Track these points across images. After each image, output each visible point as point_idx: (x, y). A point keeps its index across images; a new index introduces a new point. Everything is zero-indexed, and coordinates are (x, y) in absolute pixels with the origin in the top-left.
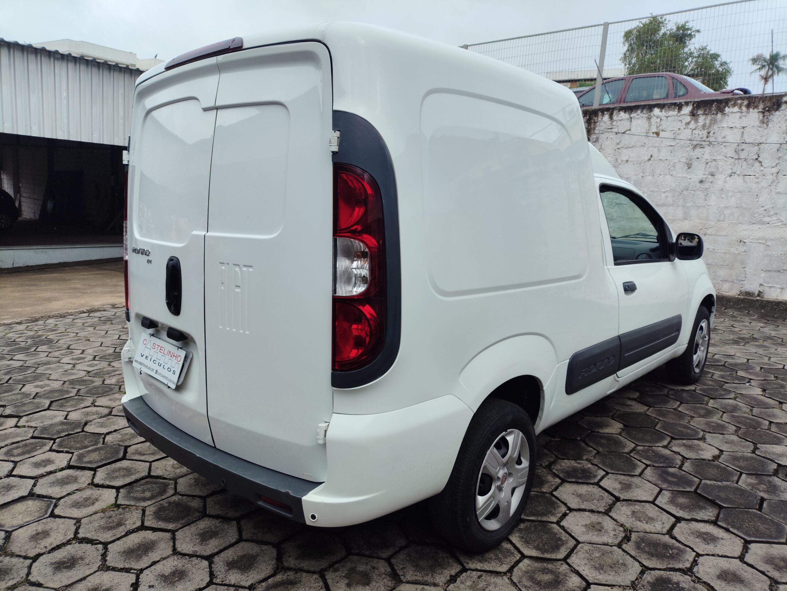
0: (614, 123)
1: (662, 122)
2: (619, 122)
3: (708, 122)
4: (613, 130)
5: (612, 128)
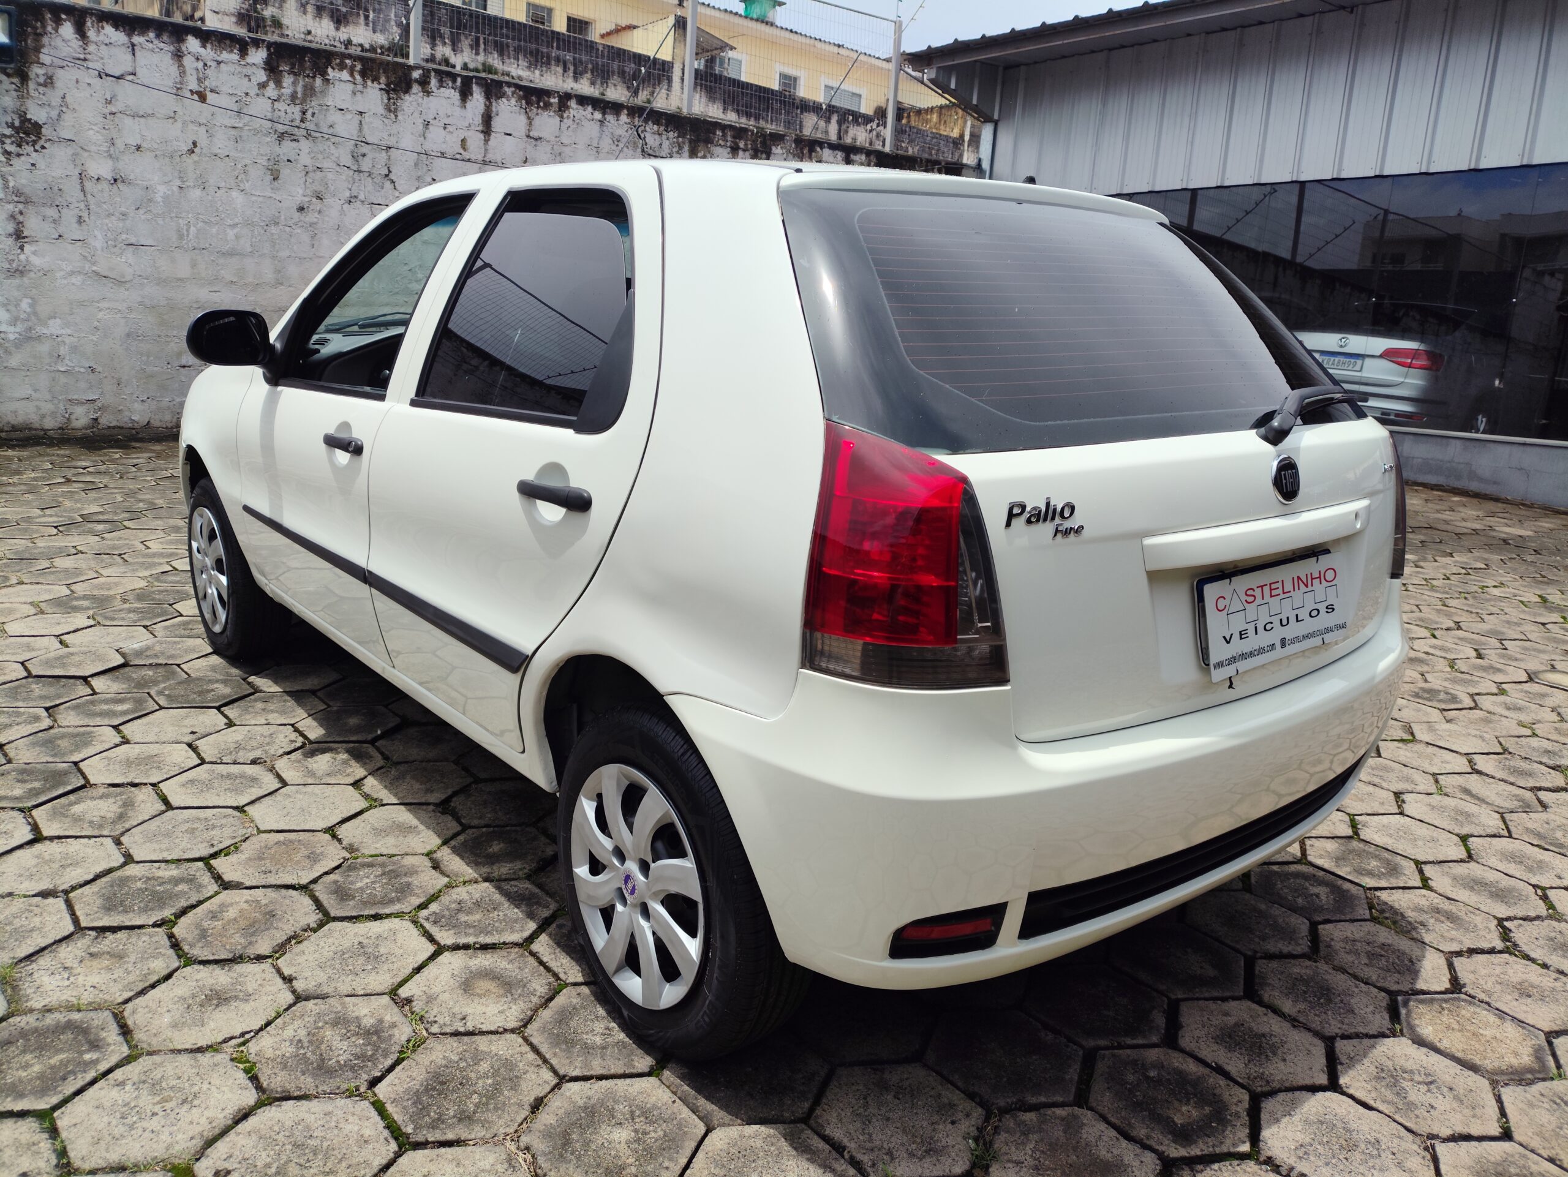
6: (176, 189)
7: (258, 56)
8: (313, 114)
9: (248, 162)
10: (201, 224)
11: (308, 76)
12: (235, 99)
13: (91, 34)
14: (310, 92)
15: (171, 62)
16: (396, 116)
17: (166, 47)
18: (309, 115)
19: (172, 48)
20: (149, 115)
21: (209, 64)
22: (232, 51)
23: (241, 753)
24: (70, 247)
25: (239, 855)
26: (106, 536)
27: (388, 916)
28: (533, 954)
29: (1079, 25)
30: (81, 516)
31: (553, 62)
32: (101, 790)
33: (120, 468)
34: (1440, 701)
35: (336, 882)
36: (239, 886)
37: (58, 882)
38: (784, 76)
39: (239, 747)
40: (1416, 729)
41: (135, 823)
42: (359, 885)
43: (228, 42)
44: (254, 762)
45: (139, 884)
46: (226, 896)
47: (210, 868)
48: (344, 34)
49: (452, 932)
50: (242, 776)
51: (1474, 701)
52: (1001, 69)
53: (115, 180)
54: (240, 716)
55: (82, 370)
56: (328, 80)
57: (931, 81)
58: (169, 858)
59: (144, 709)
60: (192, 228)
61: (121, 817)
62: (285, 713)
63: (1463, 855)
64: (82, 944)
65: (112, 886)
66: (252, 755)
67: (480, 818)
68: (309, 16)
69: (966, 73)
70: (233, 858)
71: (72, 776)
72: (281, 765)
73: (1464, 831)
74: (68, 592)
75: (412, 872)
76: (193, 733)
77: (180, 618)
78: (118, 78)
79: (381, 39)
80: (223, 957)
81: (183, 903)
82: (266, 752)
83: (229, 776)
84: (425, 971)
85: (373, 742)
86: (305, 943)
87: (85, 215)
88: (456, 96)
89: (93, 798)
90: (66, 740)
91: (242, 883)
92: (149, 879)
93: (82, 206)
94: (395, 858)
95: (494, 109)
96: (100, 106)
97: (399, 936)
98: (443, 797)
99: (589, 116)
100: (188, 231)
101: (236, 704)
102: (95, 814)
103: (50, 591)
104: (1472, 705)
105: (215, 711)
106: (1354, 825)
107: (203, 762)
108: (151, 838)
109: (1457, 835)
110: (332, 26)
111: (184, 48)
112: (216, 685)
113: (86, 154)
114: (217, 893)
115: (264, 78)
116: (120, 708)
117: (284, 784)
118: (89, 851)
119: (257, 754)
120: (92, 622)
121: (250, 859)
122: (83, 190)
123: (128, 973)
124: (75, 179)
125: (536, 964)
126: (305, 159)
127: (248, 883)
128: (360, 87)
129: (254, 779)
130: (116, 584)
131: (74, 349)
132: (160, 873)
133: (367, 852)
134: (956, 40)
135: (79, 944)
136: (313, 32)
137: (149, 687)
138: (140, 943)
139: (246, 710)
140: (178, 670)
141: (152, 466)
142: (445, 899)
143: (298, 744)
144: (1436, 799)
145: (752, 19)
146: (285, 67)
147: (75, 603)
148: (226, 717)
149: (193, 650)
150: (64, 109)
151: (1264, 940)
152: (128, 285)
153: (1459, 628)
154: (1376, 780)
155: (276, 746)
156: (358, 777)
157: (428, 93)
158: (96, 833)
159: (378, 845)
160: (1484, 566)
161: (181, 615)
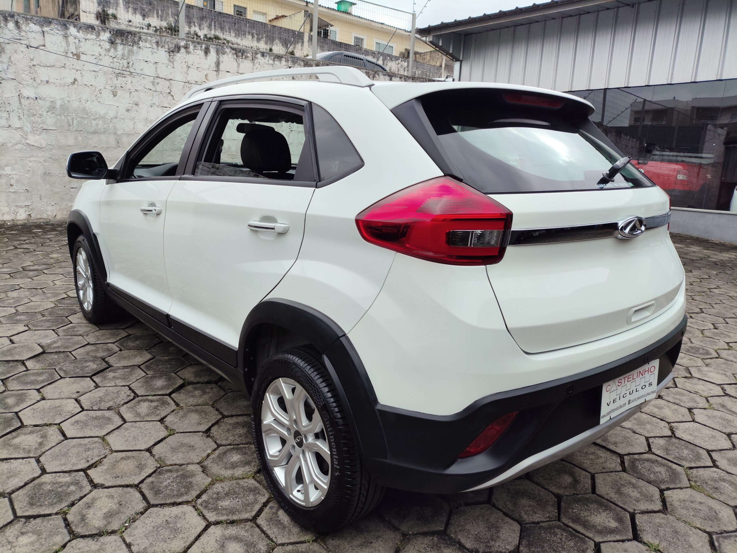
0: (23, 34)
1: (82, 44)
2: (29, 33)
3: (126, 53)
4: (22, 42)
5: (20, 39)
6: (66, 102)
7: (106, 36)
8: (133, 64)
9: (101, 88)
10: (79, 119)
11: (130, 45)
12: (94, 57)
13: (24, 27)
14: (131, 52)
15: (62, 40)
16: (173, 64)
17: (60, 33)
18: (130, 64)
19: (63, 33)
20: (52, 66)
21: (81, 40)
22: (92, 34)
23: (102, 404)
24: (14, 131)
25: (102, 467)
26: (34, 278)
27: (180, 504)
28: (258, 526)
29: (502, 15)
30: (22, 268)
31: (247, 34)
32: (30, 429)
33: (42, 240)
34: (700, 354)
35: (152, 482)
36: (103, 486)
37: (5, 488)
38: (356, 38)
39: (101, 400)
40: (692, 370)
41: (47, 449)
42: (165, 483)
43: (90, 29)
44: (109, 409)
45: (49, 487)
46: (96, 493)
47: (87, 475)
48: (147, 21)
49: (214, 513)
50: (103, 417)
51: (717, 353)
52: (463, 36)
53: (36, 98)
54: (102, 382)
55: (22, 191)
56: (140, 47)
57: (430, 42)
58: (65, 470)
59: (53, 379)
60: (75, 121)
61: (41, 444)
62: (125, 379)
63: (731, 446)
64: (18, 526)
65: (34, 489)
66: (108, 405)
67: (226, 440)
68: (130, 13)
69: (447, 38)
70: (99, 469)
71: (14, 420)
72: (123, 410)
73: (728, 431)
74: (15, 311)
75: (193, 475)
76: (78, 392)
77: (71, 325)
78: (36, 48)
79: (164, 24)
80: (94, 532)
81: (72, 498)
82: (115, 403)
83: (96, 418)
84: (202, 538)
85: (169, 395)
86: (137, 521)
87: (22, 116)
88: (202, 53)
89: (25, 434)
90: (12, 398)
91: (104, 485)
92: (54, 484)
93: (20, 111)
94: (183, 466)
95: (221, 59)
96: (28, 62)
97: (187, 516)
98: (207, 427)
99: (267, 62)
100: (73, 122)
101: (100, 374)
102: (26, 443)
103: (5, 311)
104: (717, 356)
105: (89, 379)
106: (672, 430)
107: (83, 410)
108: (55, 458)
109: (725, 433)
110: (141, 18)
111: (69, 33)
112: (89, 363)
113: (22, 86)
114: (91, 491)
115: (109, 47)
116: (40, 378)
117: (125, 421)
118: (22, 467)
119: (111, 404)
120: (26, 328)
121: (107, 469)
122: (20, 103)
123: (42, 545)
124: (17, 98)
125: (260, 532)
126: (129, 86)
127: (107, 485)
128: (155, 50)
129: (109, 419)
130: (39, 306)
131: (18, 181)
132: (60, 480)
133: (168, 463)
134: (442, 22)
135: (16, 527)
136: (132, 20)
137: (55, 366)
138: (49, 526)
139: (105, 378)
140: (70, 354)
141: (58, 238)
142: (210, 492)
143: (132, 398)
144: (710, 412)
145: (341, 11)
146: (118, 41)
147: (18, 318)
148: (94, 382)
149: (78, 343)
150: (10, 64)
151: (638, 502)
152: (44, 149)
153: (703, 312)
154: (678, 402)
155: (120, 399)
156: (162, 416)
157: (188, 53)
158: (26, 455)
159: (174, 458)
160: (708, 277)
161: (72, 323)
